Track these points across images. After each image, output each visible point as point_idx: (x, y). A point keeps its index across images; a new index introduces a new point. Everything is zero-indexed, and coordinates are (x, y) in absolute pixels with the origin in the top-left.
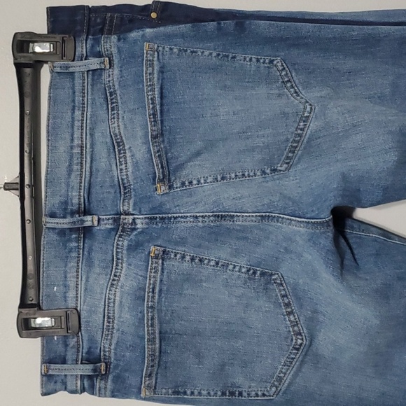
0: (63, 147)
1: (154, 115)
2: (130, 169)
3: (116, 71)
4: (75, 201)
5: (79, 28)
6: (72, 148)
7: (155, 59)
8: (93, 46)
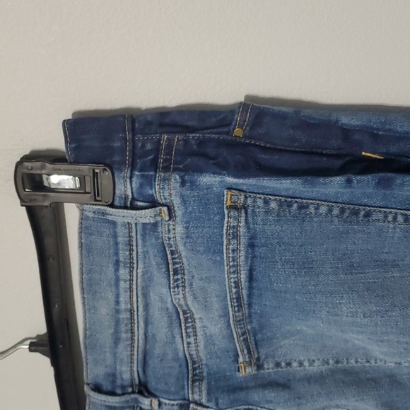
0: (104, 310)
1: (239, 299)
2: (201, 345)
3: (180, 229)
4: (127, 376)
5: (117, 158)
6: (118, 311)
7: (242, 224)
8: (141, 186)
